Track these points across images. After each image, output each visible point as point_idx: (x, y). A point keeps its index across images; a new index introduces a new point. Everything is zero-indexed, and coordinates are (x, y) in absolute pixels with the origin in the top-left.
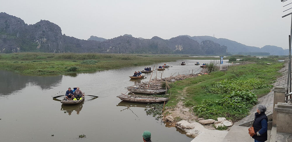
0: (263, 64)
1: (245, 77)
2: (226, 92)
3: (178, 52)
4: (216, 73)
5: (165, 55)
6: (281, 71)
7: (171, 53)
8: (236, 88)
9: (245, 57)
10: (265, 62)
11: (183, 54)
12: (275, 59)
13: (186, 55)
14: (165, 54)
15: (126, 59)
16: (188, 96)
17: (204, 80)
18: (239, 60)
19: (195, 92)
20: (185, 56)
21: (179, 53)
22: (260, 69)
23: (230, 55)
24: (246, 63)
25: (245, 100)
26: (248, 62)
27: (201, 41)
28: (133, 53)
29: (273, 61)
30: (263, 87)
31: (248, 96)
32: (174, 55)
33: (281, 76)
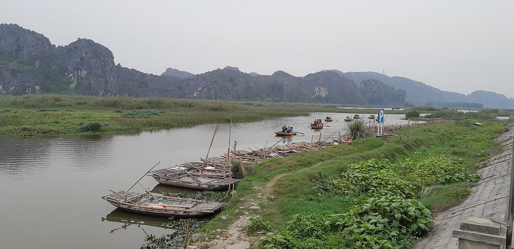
0: (467, 125)
1: (425, 151)
2: (367, 190)
3: (319, 99)
4: (363, 142)
5: (294, 104)
6: (500, 139)
7: (307, 100)
8: (390, 182)
9: (438, 110)
10: (473, 121)
11: (328, 103)
12: (491, 115)
13: (332, 104)
14: (296, 102)
15: (217, 110)
16: (270, 200)
17: (331, 157)
18: (424, 115)
19: (291, 191)
20: (331, 106)
21: (321, 100)
22: (459, 134)
23: (412, 106)
24: (436, 121)
25: (396, 223)
26: (440, 120)
27: (361, 81)
28: (239, 99)
29: (488, 118)
30: (457, 180)
31: (406, 213)
32: (311, 104)
33: (501, 151)
